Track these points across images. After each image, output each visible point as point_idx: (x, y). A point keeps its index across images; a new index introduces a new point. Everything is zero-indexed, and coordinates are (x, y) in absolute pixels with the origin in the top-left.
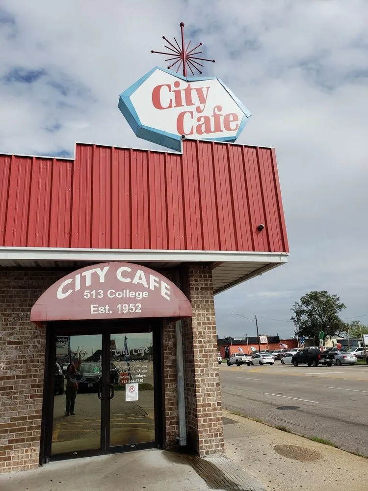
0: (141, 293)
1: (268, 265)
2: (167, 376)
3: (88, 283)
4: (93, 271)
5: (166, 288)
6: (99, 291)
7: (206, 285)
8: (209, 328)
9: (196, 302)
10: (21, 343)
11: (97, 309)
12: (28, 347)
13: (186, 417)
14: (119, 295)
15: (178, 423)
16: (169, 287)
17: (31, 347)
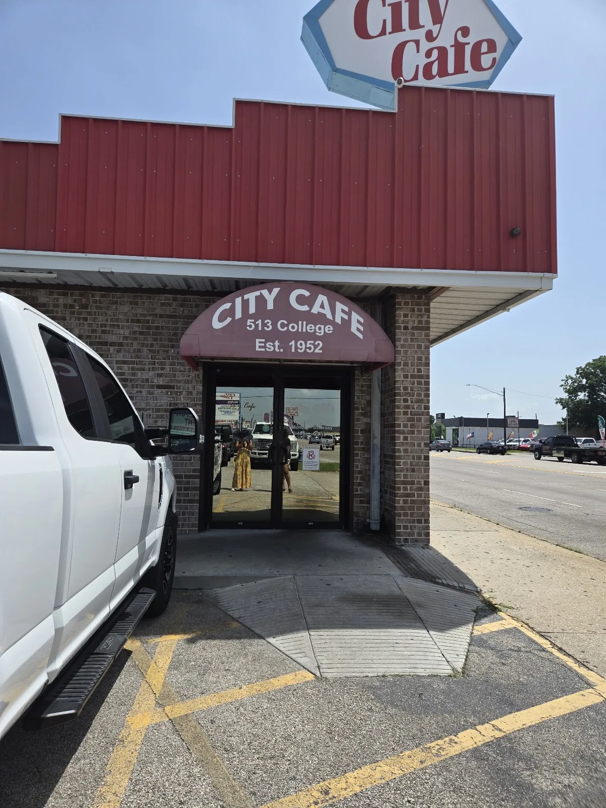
0: (322, 327)
1: (520, 294)
2: (357, 443)
3: (252, 310)
4: (257, 293)
5: (358, 321)
6: (266, 322)
7: (420, 322)
8: (419, 383)
9: (403, 346)
10: (173, 387)
11: (263, 345)
12: (181, 393)
13: (381, 497)
14: (293, 328)
15: (369, 502)
16: (362, 320)
17: (184, 393)
